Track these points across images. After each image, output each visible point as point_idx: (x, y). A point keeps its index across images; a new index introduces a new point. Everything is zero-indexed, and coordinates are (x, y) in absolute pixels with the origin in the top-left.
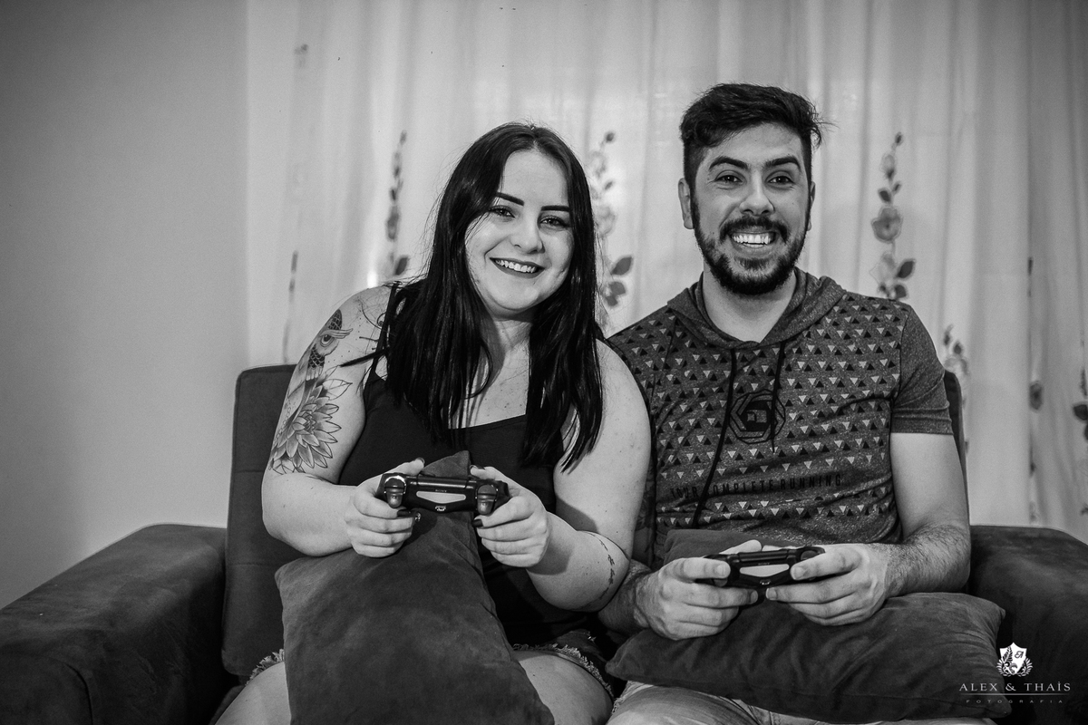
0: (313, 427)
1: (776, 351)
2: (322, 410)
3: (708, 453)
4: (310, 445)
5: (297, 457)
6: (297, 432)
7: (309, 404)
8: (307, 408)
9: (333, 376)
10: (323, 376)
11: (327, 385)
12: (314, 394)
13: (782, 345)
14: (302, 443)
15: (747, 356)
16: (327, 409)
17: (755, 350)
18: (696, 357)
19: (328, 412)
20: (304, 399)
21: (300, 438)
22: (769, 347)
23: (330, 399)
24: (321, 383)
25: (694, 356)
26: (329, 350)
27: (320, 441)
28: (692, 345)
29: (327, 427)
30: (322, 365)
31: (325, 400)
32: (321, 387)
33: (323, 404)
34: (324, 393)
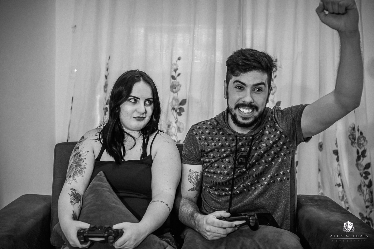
0: (78, 165)
1: (251, 138)
2: (81, 160)
3: (225, 172)
4: (78, 170)
5: (74, 174)
6: (73, 168)
7: (76, 160)
8: (75, 161)
9: (82, 150)
10: (79, 151)
11: (81, 153)
12: (77, 157)
13: (253, 136)
14: (75, 170)
15: (241, 139)
16: (82, 159)
17: (244, 137)
18: (224, 138)
19: (82, 160)
20: (74, 159)
21: (74, 170)
22: (249, 136)
23: (83, 156)
24: (79, 153)
25: (223, 138)
26: (80, 144)
27: (81, 169)
28: (223, 134)
29: (82, 164)
30: (79, 149)
31: (81, 157)
32: (79, 154)
33: (80, 159)
34: (80, 155)
